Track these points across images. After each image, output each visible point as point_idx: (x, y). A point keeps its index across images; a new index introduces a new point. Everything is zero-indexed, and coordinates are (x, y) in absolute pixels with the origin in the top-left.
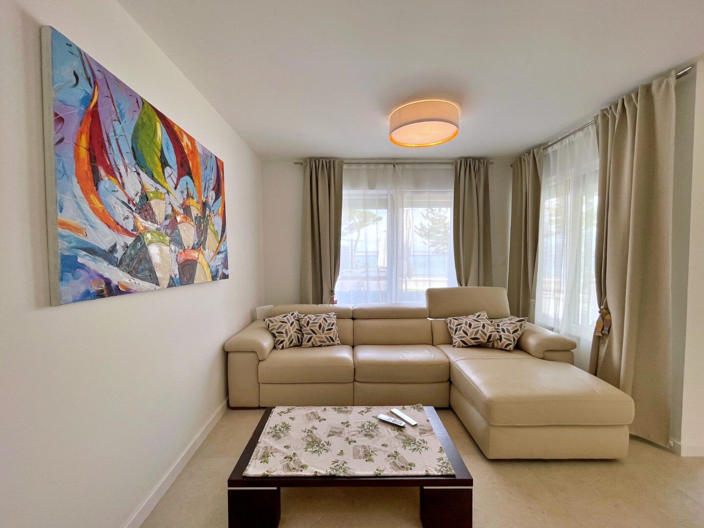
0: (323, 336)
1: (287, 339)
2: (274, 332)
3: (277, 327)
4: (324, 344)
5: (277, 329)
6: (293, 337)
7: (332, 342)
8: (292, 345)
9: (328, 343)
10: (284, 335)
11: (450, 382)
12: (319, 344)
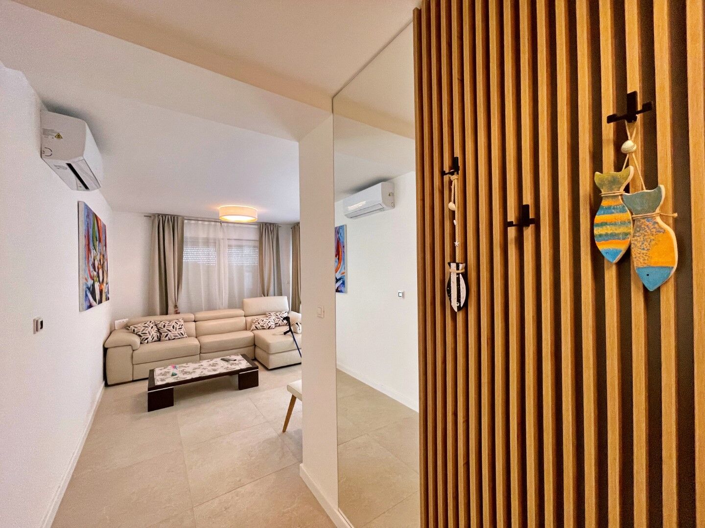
0: (176, 332)
1: (150, 337)
2: (140, 333)
3: (141, 330)
4: (176, 338)
5: (142, 331)
6: (154, 335)
7: (182, 336)
8: (153, 340)
9: (179, 337)
10: (148, 334)
11: (255, 345)
12: (173, 338)
